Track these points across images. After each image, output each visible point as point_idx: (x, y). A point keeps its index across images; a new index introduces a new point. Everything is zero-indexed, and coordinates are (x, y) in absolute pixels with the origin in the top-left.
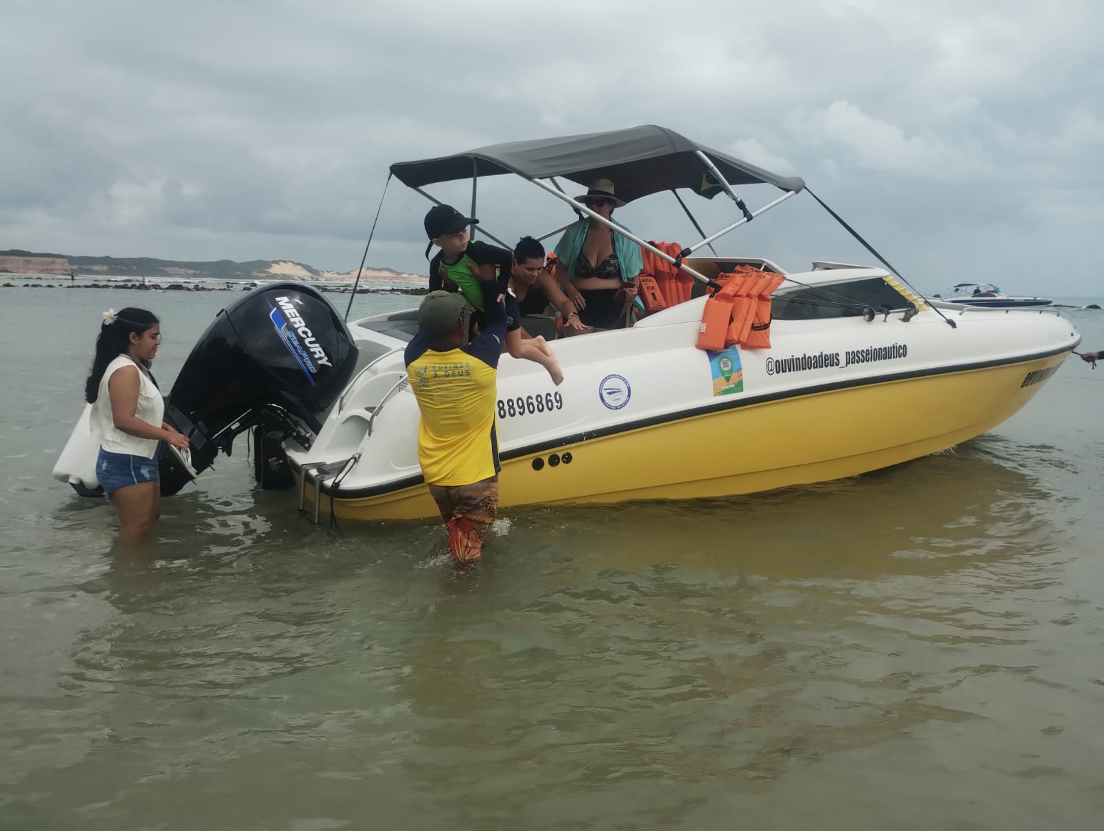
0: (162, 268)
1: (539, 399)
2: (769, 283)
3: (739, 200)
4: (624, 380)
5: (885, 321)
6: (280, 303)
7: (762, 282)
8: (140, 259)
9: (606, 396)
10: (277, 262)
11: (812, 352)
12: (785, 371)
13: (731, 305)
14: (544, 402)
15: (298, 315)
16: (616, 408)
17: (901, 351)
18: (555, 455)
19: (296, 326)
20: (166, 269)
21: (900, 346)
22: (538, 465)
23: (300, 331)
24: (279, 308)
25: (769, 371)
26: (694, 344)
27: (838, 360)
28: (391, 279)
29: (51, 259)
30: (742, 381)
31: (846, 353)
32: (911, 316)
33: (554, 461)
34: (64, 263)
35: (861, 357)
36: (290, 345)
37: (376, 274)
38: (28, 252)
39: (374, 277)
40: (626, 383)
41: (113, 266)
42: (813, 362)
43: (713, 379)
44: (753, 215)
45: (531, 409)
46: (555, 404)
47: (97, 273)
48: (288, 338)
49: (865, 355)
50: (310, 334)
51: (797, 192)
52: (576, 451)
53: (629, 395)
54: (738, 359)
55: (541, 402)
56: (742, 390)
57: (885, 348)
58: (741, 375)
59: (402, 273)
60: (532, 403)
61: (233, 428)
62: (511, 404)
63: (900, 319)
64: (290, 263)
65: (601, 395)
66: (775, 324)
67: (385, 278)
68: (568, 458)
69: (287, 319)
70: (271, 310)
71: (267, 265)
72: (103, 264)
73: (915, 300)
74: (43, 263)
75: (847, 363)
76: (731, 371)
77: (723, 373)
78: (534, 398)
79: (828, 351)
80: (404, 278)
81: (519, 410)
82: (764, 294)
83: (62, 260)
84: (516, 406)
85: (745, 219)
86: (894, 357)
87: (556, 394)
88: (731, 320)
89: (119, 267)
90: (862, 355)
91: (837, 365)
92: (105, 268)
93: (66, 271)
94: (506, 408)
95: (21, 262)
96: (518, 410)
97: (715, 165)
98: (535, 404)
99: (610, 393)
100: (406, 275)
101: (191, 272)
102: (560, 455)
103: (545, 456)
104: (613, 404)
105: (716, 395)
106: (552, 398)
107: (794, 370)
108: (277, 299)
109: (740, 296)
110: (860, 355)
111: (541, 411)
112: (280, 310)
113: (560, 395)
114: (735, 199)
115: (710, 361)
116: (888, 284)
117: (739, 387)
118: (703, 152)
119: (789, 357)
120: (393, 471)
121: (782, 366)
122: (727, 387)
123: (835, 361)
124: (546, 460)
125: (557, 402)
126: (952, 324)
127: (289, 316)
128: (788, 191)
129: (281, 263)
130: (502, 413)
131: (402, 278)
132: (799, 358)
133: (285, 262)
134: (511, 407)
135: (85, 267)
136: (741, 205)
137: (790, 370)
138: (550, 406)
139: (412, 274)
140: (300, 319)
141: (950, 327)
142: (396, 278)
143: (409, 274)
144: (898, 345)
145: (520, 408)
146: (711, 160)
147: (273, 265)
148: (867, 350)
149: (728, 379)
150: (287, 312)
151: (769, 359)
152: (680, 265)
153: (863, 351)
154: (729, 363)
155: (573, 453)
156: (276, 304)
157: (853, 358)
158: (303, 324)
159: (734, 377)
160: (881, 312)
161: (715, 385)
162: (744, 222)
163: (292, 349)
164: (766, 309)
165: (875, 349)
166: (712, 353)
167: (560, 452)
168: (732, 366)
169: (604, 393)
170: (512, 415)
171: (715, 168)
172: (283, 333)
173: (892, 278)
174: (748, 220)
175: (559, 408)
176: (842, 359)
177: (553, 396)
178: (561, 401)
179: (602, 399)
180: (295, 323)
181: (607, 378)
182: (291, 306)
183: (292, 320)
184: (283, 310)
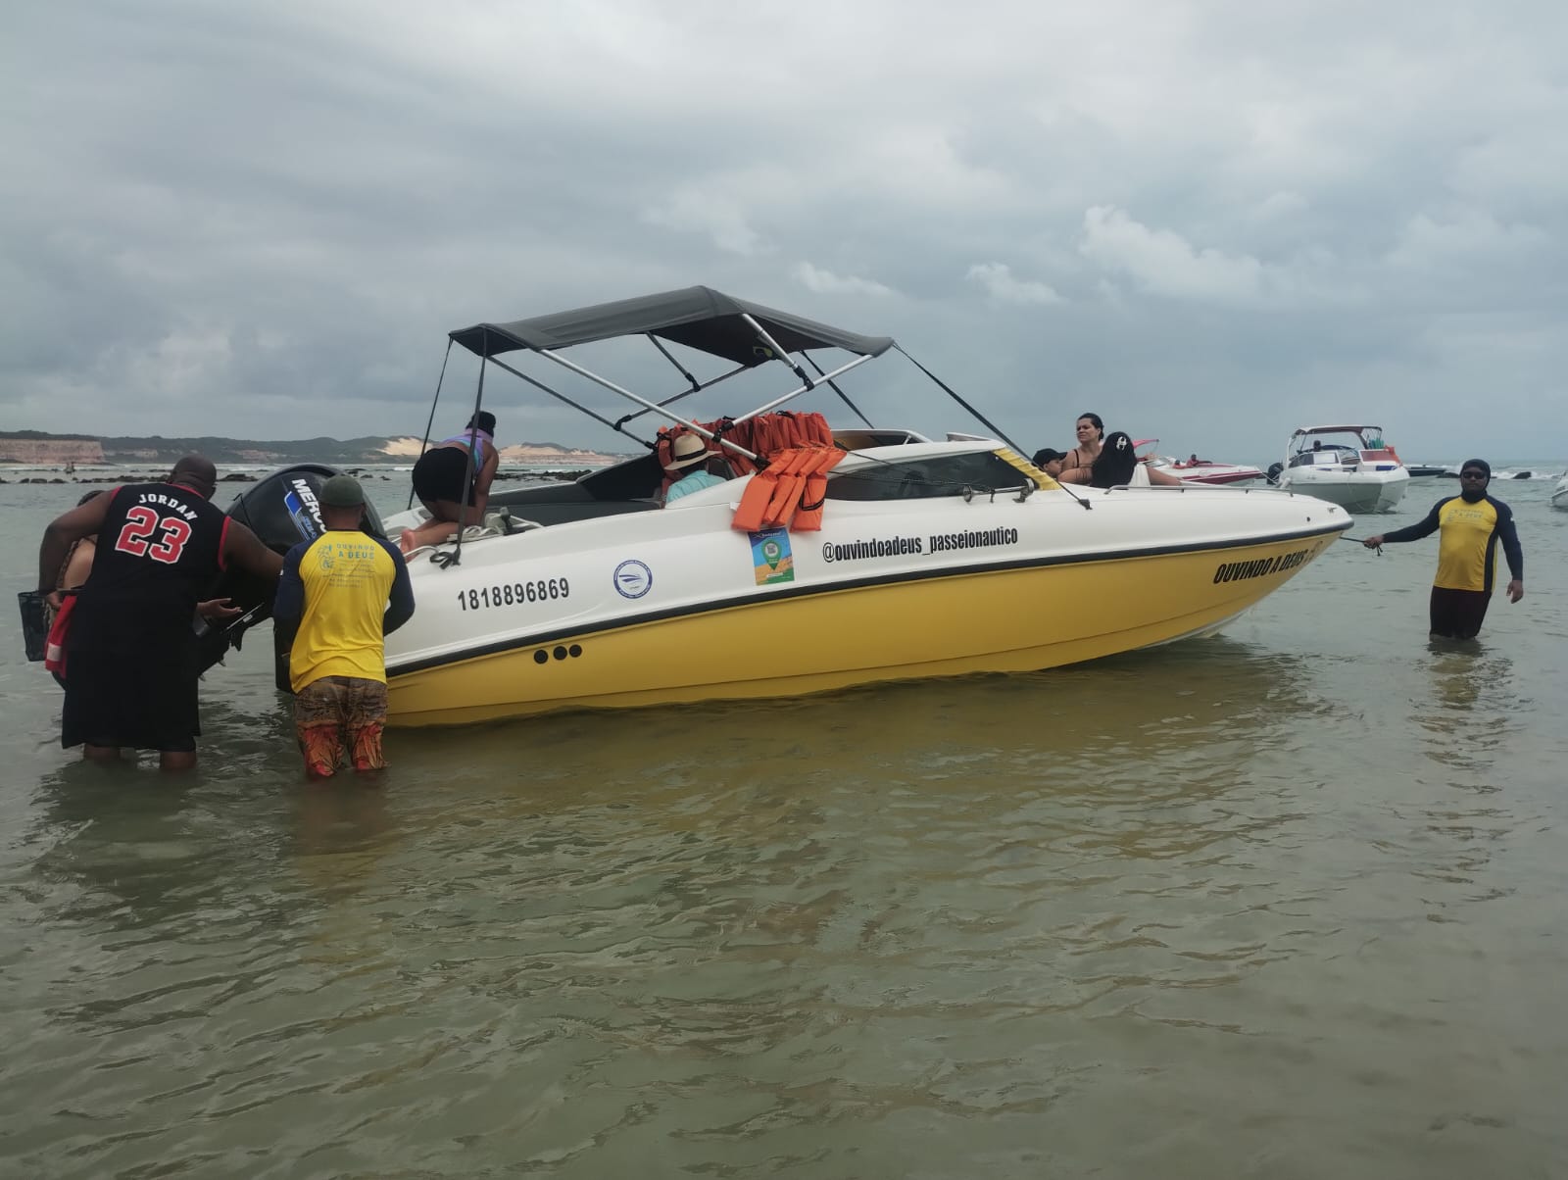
0: (234, 452)
1: (541, 586)
2: (825, 459)
3: (796, 366)
4: (644, 566)
5: (992, 501)
6: (296, 487)
7: (815, 459)
8: (203, 440)
9: (622, 584)
10: (395, 439)
11: (885, 536)
12: (849, 558)
13: (773, 484)
14: (547, 589)
15: (314, 499)
16: (634, 597)
17: (1010, 536)
18: (561, 647)
19: (311, 511)
20: (239, 453)
21: (1008, 530)
22: (541, 657)
23: (316, 515)
24: (295, 492)
25: (828, 558)
26: (729, 526)
27: (920, 546)
28: (558, 458)
29: (77, 443)
30: (792, 569)
31: (931, 538)
32: (1026, 495)
33: (560, 654)
34: (96, 447)
35: (952, 543)
36: (303, 531)
37: (535, 451)
38: (45, 434)
39: (533, 457)
40: (647, 569)
41: (165, 451)
42: (885, 548)
43: (755, 566)
44: (815, 383)
45: (532, 597)
46: (560, 591)
47: (143, 460)
48: (302, 523)
49: (957, 540)
51: (876, 355)
52: (588, 644)
53: (650, 582)
54: (788, 545)
55: (543, 590)
56: (792, 579)
57: (986, 532)
58: (791, 562)
59: (573, 450)
60: (532, 591)
61: (245, 620)
62: (508, 590)
63: (1014, 500)
64: (413, 440)
65: (616, 583)
66: (830, 505)
67: (549, 457)
68: (576, 651)
69: (301, 503)
71: (382, 442)
72: (150, 448)
73: (1041, 477)
74: (64, 449)
75: (933, 550)
76: (778, 558)
77: (767, 559)
78: (536, 584)
79: (904, 536)
80: (576, 457)
81: (517, 597)
82: (818, 471)
83: (92, 444)
84: (513, 593)
85: (805, 388)
86: (999, 543)
87: (563, 580)
88: (772, 498)
89: (173, 451)
90: (953, 541)
91: (919, 551)
92: (153, 453)
93: (98, 458)
94: (502, 595)
95: (34, 448)
96: (515, 597)
97: (764, 329)
98: (537, 590)
99: (626, 581)
100: (578, 453)
101: (276, 455)
102: (568, 648)
103: (549, 648)
104: (631, 592)
105: (758, 584)
106: (558, 585)
107: (860, 557)
108: (294, 482)
109: (786, 474)
110: (950, 541)
111: (543, 599)
112: (296, 495)
113: (566, 581)
114: (791, 366)
115: (752, 546)
116: (1000, 459)
117: (789, 575)
118: (750, 315)
121: (843, 553)
122: (774, 575)
123: (916, 547)
124: (550, 652)
125: (563, 589)
126: (1086, 504)
127: (305, 500)
128: (863, 354)
129: (402, 440)
130: (497, 600)
131: (572, 457)
132: (866, 544)
133: (407, 438)
134: (509, 594)
135: (125, 453)
136: (799, 372)
137: (854, 557)
138: (554, 594)
139: (587, 451)
140: (317, 503)
141: (1083, 508)
142: (564, 457)
143: (582, 451)
144: (1004, 530)
145: (518, 594)
146: (760, 324)
147: (391, 443)
148: (960, 535)
149: (774, 567)
150: (302, 496)
151: (827, 546)
152: (719, 440)
153: (954, 536)
154: (776, 549)
155: (581, 644)
156: (292, 488)
157: (939, 544)
158: (319, 508)
159: (782, 565)
160: (984, 490)
161: (757, 573)
162: (802, 392)
163: (305, 534)
164: (819, 488)
165: (972, 534)
166: (755, 537)
167: (567, 643)
168: (780, 553)
169: (620, 580)
170: (509, 603)
171: (764, 332)
172: (296, 517)
173: (1009, 451)
174: (808, 390)
175: (564, 596)
176: (926, 545)
177: (558, 582)
178: (567, 588)
179: (618, 588)
180: (311, 507)
181: (624, 564)
182: (308, 489)
183: (308, 504)
184: (299, 494)
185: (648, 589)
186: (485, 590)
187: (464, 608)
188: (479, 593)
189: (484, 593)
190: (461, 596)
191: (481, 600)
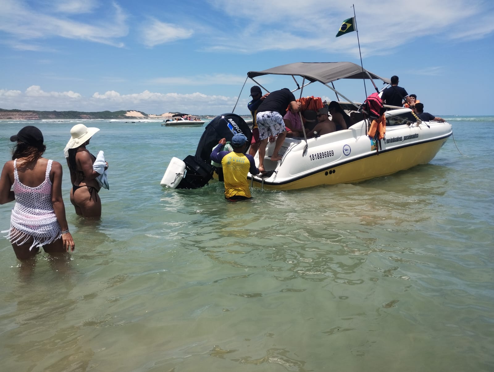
4: (349, 146)
5: (412, 126)
6: (230, 121)
9: (344, 151)
11: (396, 137)
12: (389, 143)
16: (347, 155)
17: (417, 136)
19: (236, 129)
22: (326, 174)
23: (238, 130)
24: (230, 123)
25: (386, 143)
32: (419, 124)
33: (331, 172)
35: (407, 138)
42: (396, 140)
43: (371, 145)
44: (380, 92)
45: (326, 156)
46: (332, 154)
48: (235, 133)
50: (241, 131)
53: (350, 151)
55: (328, 154)
57: (413, 135)
60: (326, 154)
65: (343, 151)
68: (334, 171)
69: (233, 126)
70: (228, 124)
75: (404, 140)
76: (376, 143)
77: (374, 143)
78: (326, 152)
79: (400, 136)
84: (322, 155)
85: (378, 93)
86: (416, 138)
87: (332, 151)
91: (401, 141)
94: (319, 156)
99: (346, 151)
102: (332, 170)
103: (328, 171)
104: (347, 154)
105: (372, 150)
106: (331, 152)
107: (391, 143)
108: (229, 120)
111: (328, 157)
115: (370, 140)
116: (412, 114)
118: (368, 73)
119: (390, 138)
120: (290, 176)
121: (389, 141)
122: (375, 148)
123: (401, 139)
124: (328, 173)
125: (332, 153)
126: (429, 127)
132: (393, 139)
134: (321, 155)
136: (377, 89)
138: (330, 155)
140: (237, 126)
141: (428, 128)
144: (416, 134)
145: (323, 156)
149: (375, 145)
150: (233, 124)
151: (386, 139)
153: (408, 136)
155: (335, 169)
156: (229, 122)
157: (405, 138)
158: (238, 128)
160: (412, 123)
161: (372, 148)
165: (411, 135)
166: (371, 137)
167: (332, 169)
169: (344, 150)
170: (321, 158)
171: (371, 77)
172: (232, 131)
175: (333, 155)
176: (403, 138)
177: (331, 151)
178: (333, 153)
179: (344, 153)
180: (236, 127)
181: (344, 146)
182: (233, 122)
183: (235, 127)
184: (231, 123)
185: (350, 153)
186: (315, 154)
187: (311, 160)
188: (314, 155)
189: (315, 155)
190: (310, 156)
191: (315, 157)
